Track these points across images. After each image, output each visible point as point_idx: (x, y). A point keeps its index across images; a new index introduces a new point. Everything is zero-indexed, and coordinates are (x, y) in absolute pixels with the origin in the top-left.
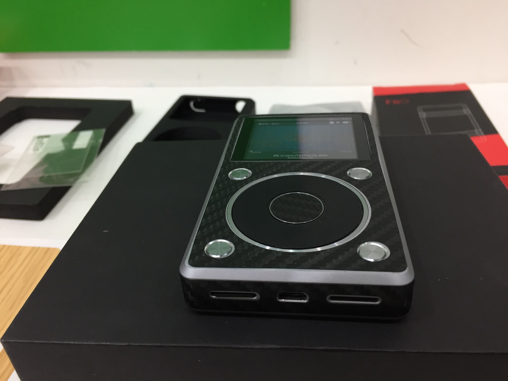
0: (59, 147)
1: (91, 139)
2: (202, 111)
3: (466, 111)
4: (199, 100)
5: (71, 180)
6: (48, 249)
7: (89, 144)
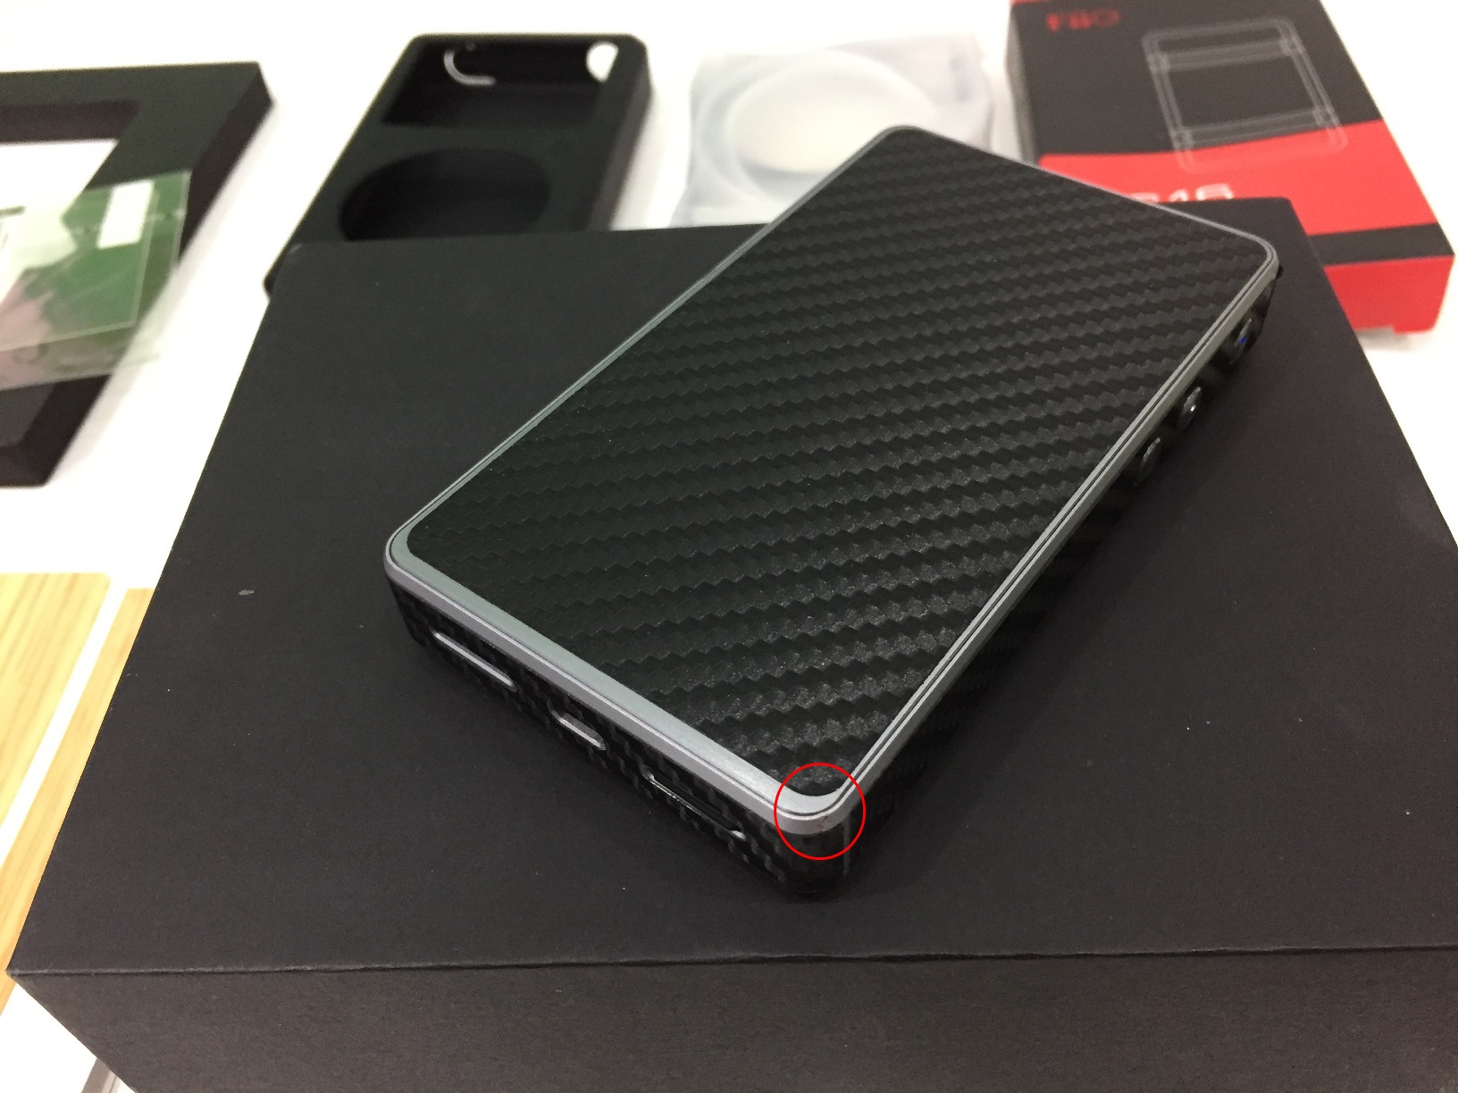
0: (56, 244)
2: (485, 81)
3: (1290, 45)
4: (471, 48)
7: (145, 232)
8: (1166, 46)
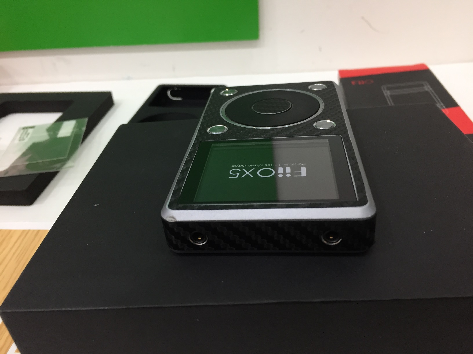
0: (44, 136)
1: (74, 128)
2: (179, 99)
3: (427, 88)
4: (176, 89)
5: (58, 165)
6: (39, 231)
7: (72, 132)
8: (388, 89)
